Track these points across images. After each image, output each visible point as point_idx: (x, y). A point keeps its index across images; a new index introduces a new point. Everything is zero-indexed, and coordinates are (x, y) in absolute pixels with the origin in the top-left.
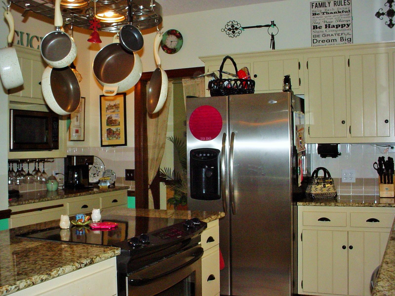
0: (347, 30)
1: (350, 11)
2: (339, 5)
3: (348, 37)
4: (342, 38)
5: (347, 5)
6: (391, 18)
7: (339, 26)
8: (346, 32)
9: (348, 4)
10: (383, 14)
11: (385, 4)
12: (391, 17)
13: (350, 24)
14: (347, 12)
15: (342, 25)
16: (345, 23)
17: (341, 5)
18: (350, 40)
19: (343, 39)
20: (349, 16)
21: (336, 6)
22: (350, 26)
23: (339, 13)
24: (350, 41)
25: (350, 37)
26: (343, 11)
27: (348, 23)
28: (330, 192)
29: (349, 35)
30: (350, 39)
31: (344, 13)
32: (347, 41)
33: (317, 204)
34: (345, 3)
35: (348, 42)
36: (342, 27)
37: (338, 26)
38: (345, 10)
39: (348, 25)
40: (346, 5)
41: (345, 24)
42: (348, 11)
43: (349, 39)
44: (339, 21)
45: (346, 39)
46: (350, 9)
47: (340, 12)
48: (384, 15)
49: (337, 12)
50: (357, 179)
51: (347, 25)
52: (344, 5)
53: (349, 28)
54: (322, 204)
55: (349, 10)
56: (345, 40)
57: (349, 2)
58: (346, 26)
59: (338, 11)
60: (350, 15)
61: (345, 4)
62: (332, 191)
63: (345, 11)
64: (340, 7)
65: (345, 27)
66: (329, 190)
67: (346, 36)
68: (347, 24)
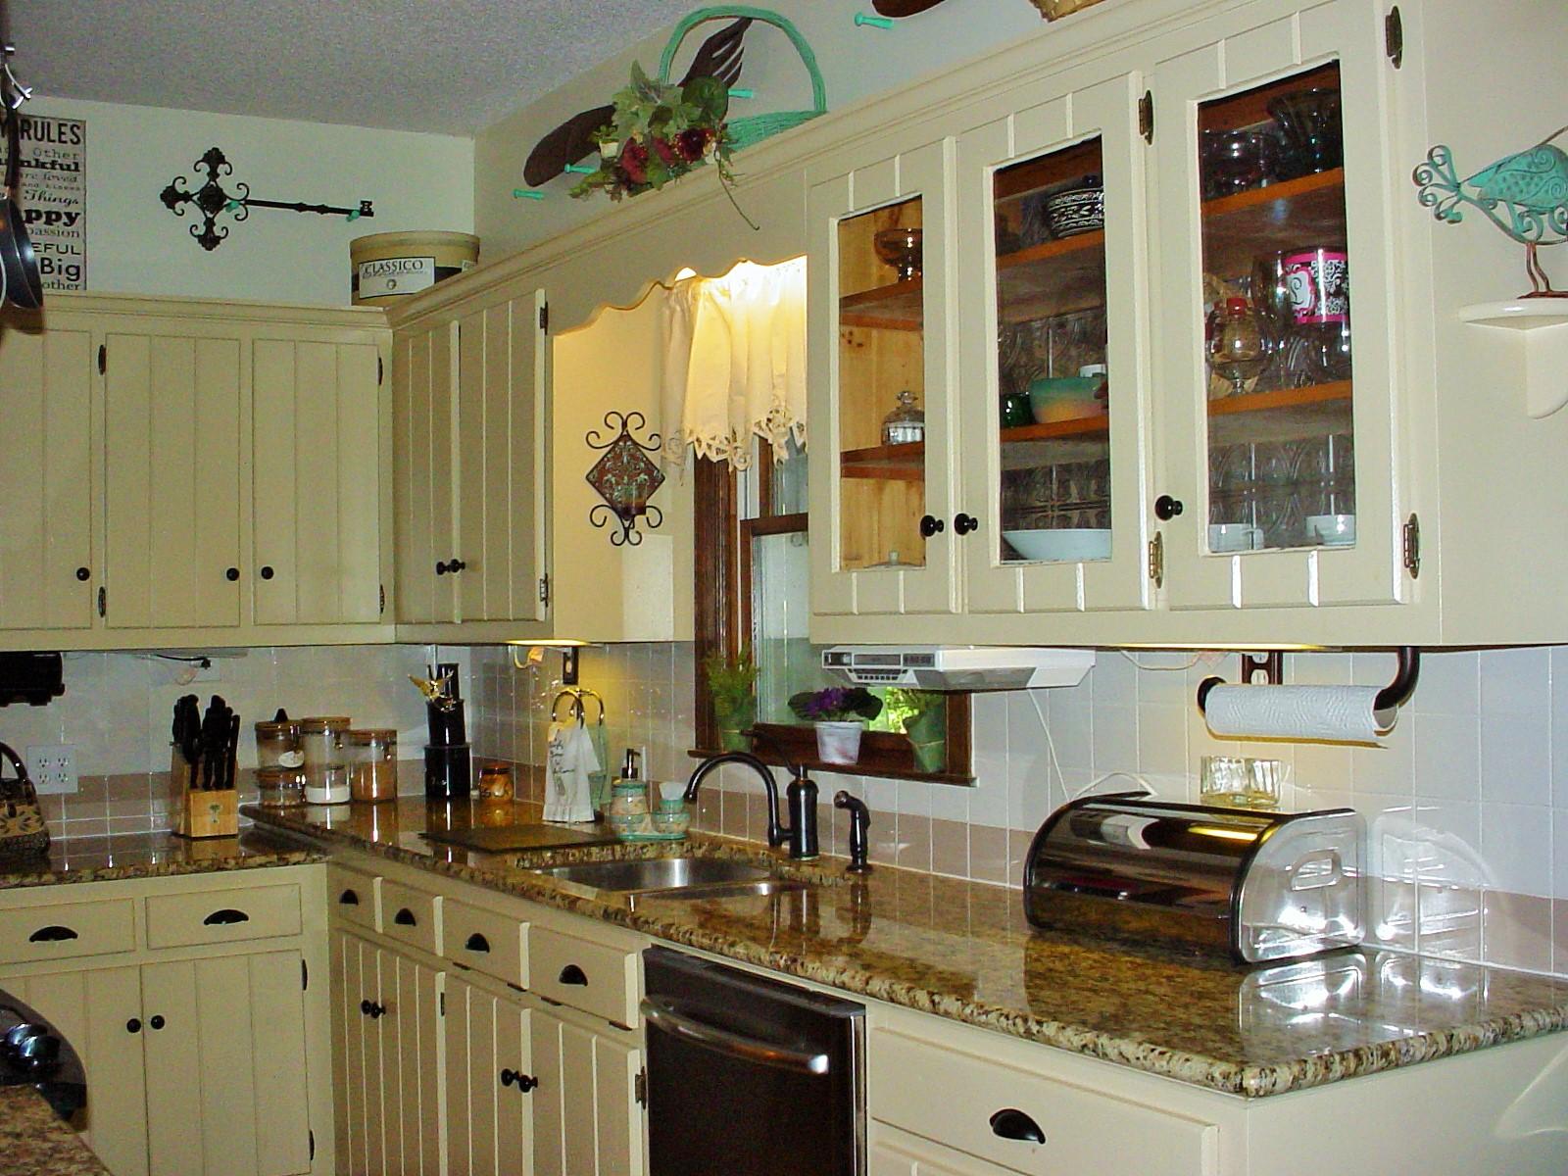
0: (65, 234)
1: (81, 168)
2: (39, 136)
3: (68, 260)
4: (46, 262)
5: (69, 143)
6: (210, 216)
7: (39, 215)
8: (63, 242)
9: (72, 141)
10: (187, 197)
11: (196, 164)
12: (212, 213)
13: (77, 214)
14: (69, 168)
15: (49, 214)
16: (62, 208)
17: (49, 140)
18: (78, 274)
19: (49, 265)
20: (75, 185)
21: (30, 138)
22: (79, 221)
23: (37, 166)
24: (74, 277)
25: (76, 260)
26: (53, 163)
27: (73, 209)
28: (30, 831)
29: (73, 253)
30: (78, 268)
31: (58, 172)
32: (64, 275)
33: (28, 880)
34: (61, 133)
35: (68, 279)
36: (49, 222)
37: (34, 215)
38: (60, 161)
39: (72, 219)
40: (65, 142)
41: (62, 212)
42: (73, 167)
43: (72, 270)
44: (36, 197)
45: (60, 266)
46: (80, 160)
47: (43, 166)
48: (190, 202)
49: (33, 163)
50: (83, 781)
51: (68, 215)
52: (60, 141)
53: (73, 227)
54: (45, 878)
55: (76, 164)
56: (56, 271)
57: (77, 136)
58: (65, 219)
59: (37, 160)
60: (79, 183)
61: (63, 138)
62: (34, 828)
63: (61, 165)
64: (44, 145)
65: (60, 223)
66: (25, 825)
67: (61, 256)
68: (65, 213)
